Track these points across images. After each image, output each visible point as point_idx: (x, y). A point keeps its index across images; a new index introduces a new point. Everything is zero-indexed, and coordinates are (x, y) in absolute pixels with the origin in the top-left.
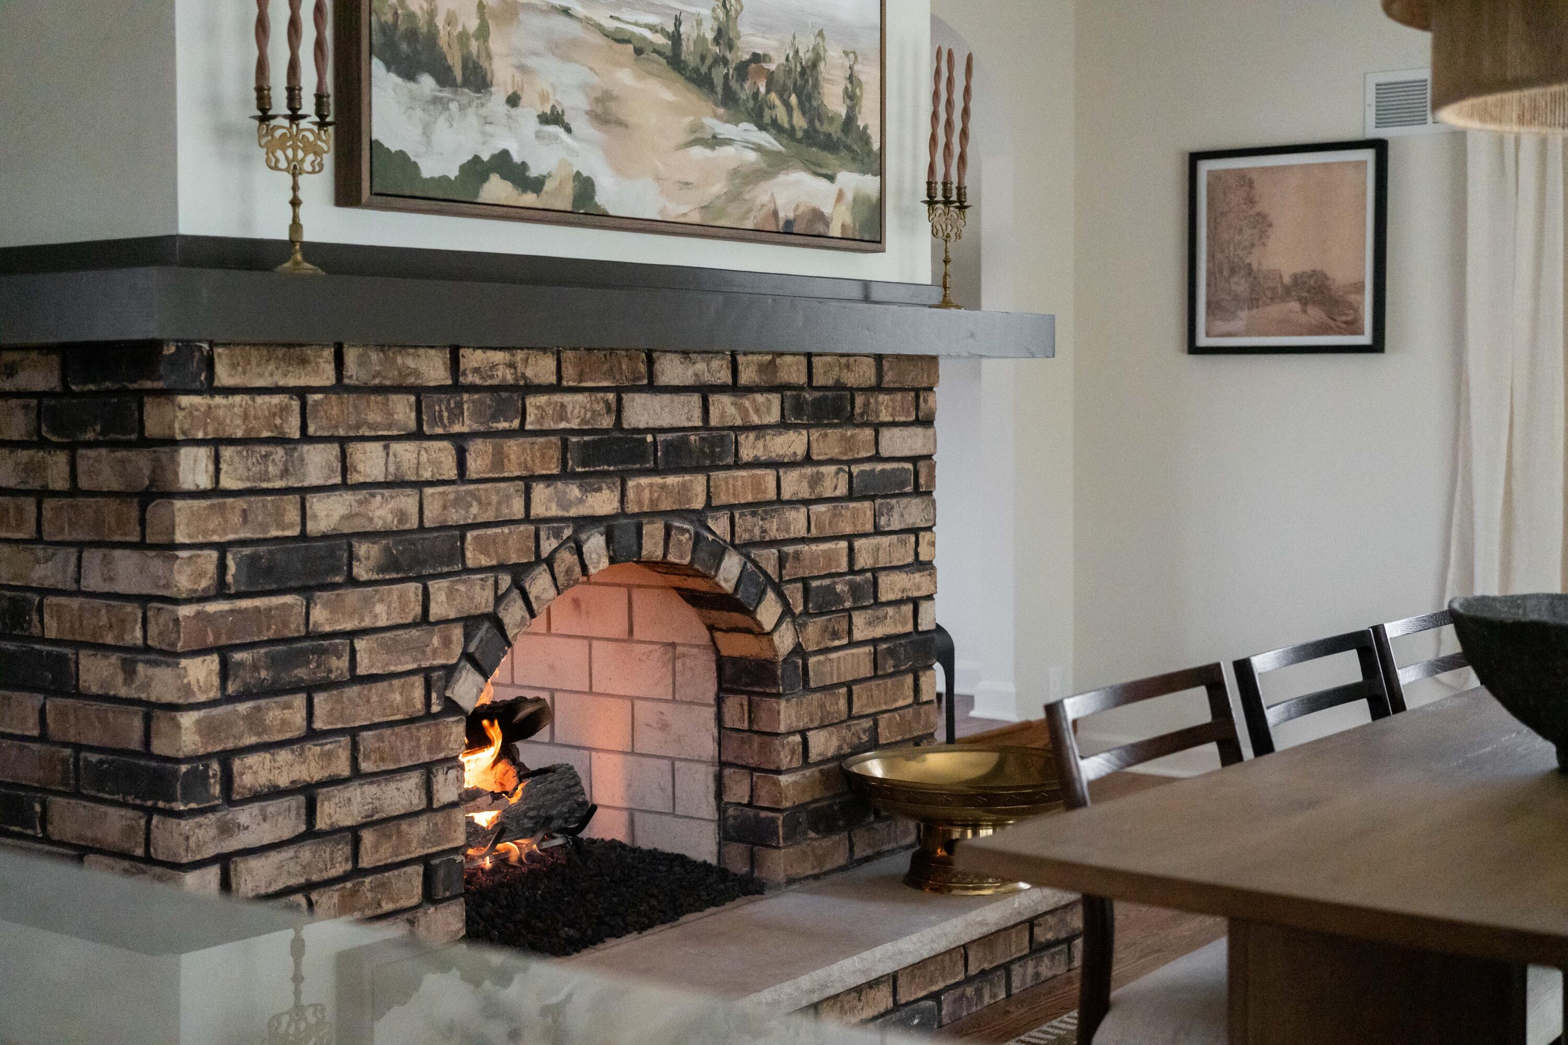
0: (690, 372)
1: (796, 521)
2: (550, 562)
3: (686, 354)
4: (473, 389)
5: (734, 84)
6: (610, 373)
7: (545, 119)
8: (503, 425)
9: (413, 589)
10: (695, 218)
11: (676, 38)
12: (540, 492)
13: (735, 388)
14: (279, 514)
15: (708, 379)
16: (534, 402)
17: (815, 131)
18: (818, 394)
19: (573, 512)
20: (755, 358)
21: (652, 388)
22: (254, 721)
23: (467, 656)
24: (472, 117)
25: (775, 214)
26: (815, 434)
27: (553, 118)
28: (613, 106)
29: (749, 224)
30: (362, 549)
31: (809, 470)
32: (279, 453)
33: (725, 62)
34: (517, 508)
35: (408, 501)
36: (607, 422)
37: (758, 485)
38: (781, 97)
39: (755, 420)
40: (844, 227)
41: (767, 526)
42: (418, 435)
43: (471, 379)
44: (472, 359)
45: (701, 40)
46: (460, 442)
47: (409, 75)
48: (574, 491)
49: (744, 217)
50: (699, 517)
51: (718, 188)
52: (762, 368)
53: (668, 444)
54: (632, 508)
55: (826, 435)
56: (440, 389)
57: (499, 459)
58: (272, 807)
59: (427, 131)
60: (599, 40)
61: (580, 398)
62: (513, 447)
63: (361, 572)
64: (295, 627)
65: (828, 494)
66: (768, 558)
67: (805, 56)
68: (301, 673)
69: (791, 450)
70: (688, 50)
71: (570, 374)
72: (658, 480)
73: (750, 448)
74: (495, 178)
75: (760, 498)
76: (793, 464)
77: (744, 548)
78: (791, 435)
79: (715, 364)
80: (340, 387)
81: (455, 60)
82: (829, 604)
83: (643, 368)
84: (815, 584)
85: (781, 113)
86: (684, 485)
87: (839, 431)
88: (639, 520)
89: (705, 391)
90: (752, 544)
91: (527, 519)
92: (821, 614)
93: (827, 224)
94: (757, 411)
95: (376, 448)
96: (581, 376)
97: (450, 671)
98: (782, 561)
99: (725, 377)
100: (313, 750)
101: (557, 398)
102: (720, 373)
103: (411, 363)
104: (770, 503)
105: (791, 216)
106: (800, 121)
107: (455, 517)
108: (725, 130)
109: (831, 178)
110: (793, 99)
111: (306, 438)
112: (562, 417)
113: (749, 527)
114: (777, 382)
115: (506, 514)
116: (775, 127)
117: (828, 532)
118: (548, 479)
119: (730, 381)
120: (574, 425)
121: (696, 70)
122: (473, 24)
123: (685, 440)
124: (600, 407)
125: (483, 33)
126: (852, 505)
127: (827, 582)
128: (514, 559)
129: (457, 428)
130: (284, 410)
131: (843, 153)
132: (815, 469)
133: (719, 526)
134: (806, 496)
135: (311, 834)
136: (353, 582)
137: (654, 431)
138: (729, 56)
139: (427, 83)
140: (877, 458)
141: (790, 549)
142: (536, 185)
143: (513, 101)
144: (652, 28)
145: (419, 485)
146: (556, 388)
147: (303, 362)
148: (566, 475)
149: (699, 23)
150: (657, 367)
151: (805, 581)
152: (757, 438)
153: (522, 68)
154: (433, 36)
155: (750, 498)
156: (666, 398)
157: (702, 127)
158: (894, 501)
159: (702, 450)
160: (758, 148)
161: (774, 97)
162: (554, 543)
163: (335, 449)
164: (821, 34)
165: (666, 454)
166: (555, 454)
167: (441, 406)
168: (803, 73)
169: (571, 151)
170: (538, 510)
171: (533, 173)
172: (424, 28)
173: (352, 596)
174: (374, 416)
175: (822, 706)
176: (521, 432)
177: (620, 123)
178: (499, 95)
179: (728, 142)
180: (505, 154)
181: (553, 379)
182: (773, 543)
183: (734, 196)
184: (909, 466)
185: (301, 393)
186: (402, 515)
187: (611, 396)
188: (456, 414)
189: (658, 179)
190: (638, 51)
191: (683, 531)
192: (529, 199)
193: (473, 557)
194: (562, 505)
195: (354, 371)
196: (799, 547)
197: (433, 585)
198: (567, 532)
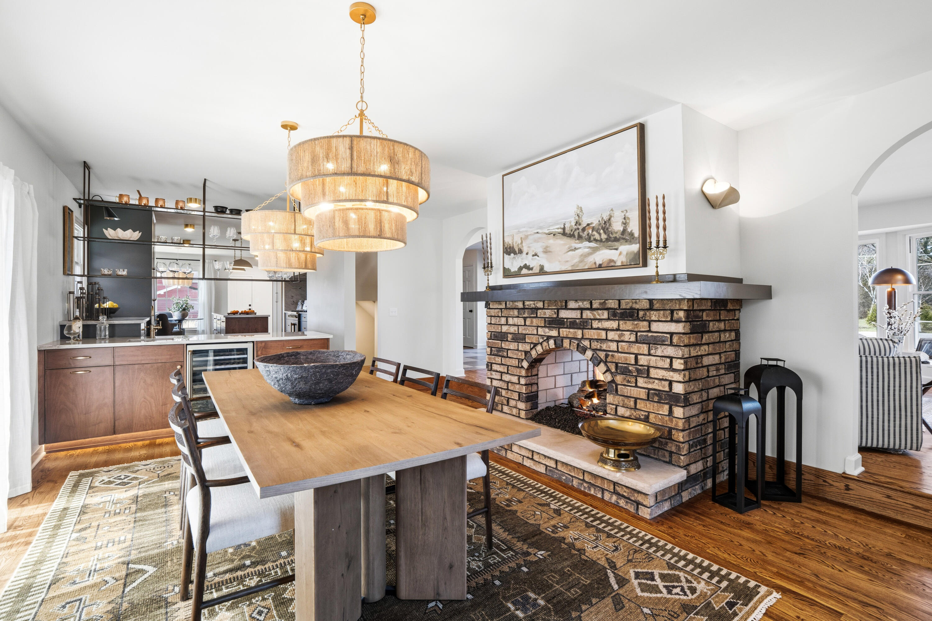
0: (577, 305)
1: (613, 346)
2: (541, 344)
3: (576, 301)
4: (527, 309)
5: (581, 234)
6: (556, 305)
7: (533, 256)
8: (532, 316)
9: (516, 344)
10: (570, 269)
11: (564, 229)
12: (539, 329)
13: (591, 309)
14: (498, 328)
15: (582, 306)
16: (539, 311)
17: (610, 237)
18: (622, 311)
19: (547, 334)
20: (598, 301)
21: (566, 308)
22: (494, 359)
23: (525, 358)
24: (520, 259)
25: (595, 263)
26: (621, 322)
27: (536, 255)
28: (548, 249)
29: (586, 267)
30: (509, 335)
31: (618, 332)
32: (498, 318)
33: (578, 229)
34: (535, 332)
35: (516, 328)
36: (555, 316)
37: (599, 334)
38: (597, 232)
39: (598, 317)
40: (622, 262)
41: (602, 345)
42: (518, 317)
43: (527, 307)
44: (527, 303)
45: (571, 226)
46: (525, 319)
47: (509, 255)
48: (547, 330)
49: (585, 265)
50: (579, 340)
51: (577, 260)
52: (600, 304)
53: (570, 322)
54: (561, 335)
55: (626, 323)
56: (521, 309)
57: (532, 322)
58: (497, 373)
59: (512, 263)
60: (545, 236)
61: (549, 311)
62: (534, 320)
63: (509, 339)
64: (499, 346)
65: (626, 340)
66: (602, 355)
67: (606, 218)
68: (500, 354)
69: (612, 326)
70: (568, 231)
71: (546, 305)
72: (568, 330)
73: (595, 324)
74: (524, 269)
75: (599, 338)
76: (612, 330)
77: (595, 350)
78: (612, 322)
79: (585, 303)
80: (506, 308)
81: (517, 250)
82: (626, 372)
83: (564, 304)
84: (620, 365)
85: (597, 237)
86: (575, 332)
87: (631, 322)
88: (563, 338)
89: (582, 310)
90: (597, 349)
91: (537, 334)
92: (622, 374)
93: (615, 262)
94: (599, 315)
95: (511, 318)
96: (549, 306)
97: (522, 360)
98: (607, 356)
99: (588, 306)
100: (502, 366)
101: (544, 311)
102: (587, 305)
103: (517, 304)
104: (603, 340)
105: (601, 263)
106: (604, 236)
107: (524, 332)
108: (578, 246)
109: (617, 249)
110: (602, 231)
111: (502, 317)
112: (545, 314)
113: (595, 345)
114: (606, 307)
115: (533, 333)
116: (596, 240)
117: (626, 351)
118: (542, 327)
119: (590, 307)
120: (548, 316)
121: (570, 234)
122: (520, 242)
123: (575, 321)
124: (553, 313)
125: (522, 243)
126: (637, 345)
127: (626, 365)
128: (534, 342)
129: (524, 316)
130: (499, 312)
131: (622, 241)
132: (621, 332)
133: (586, 343)
134: (617, 339)
135: (501, 380)
136: (507, 341)
137: (567, 319)
138: (579, 227)
139: (512, 255)
140: (649, 331)
141: (610, 353)
142: (532, 269)
143: (527, 254)
144: (558, 229)
145: (518, 326)
146: (543, 309)
147: (501, 304)
148: (545, 327)
149: (570, 222)
150: (568, 304)
151: (617, 364)
152: (599, 322)
153: (529, 247)
154: (513, 247)
155: (596, 337)
156: (570, 311)
157: (571, 247)
158: (659, 346)
159: (580, 324)
160: (589, 247)
161: (595, 233)
162: (542, 340)
163: (505, 318)
164: (612, 210)
165: (570, 324)
166: (543, 322)
167: (522, 312)
168: (605, 222)
169: (539, 260)
170: (539, 333)
171: (531, 267)
172: (512, 246)
173: (507, 343)
174: (511, 313)
175: (623, 401)
176: (536, 317)
177: (550, 252)
178: (524, 253)
179: (580, 248)
180: (526, 264)
181: (542, 307)
182: (604, 351)
183: (581, 261)
184: (668, 336)
185: (501, 309)
186: (515, 331)
187: (556, 311)
188: (524, 313)
189: (559, 262)
190: (554, 235)
191: (574, 343)
192: (530, 272)
193: (527, 340)
194: (544, 332)
195: (508, 306)
196: (613, 353)
197: (520, 344)
198: (545, 338)
